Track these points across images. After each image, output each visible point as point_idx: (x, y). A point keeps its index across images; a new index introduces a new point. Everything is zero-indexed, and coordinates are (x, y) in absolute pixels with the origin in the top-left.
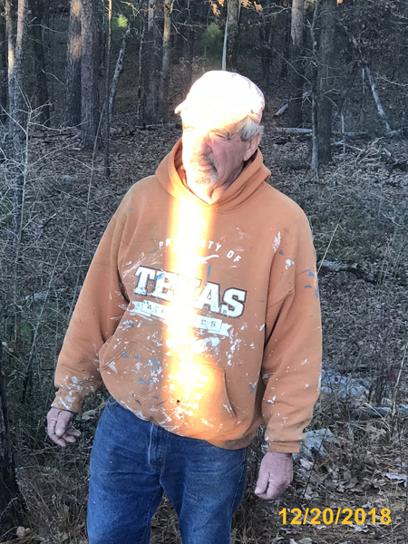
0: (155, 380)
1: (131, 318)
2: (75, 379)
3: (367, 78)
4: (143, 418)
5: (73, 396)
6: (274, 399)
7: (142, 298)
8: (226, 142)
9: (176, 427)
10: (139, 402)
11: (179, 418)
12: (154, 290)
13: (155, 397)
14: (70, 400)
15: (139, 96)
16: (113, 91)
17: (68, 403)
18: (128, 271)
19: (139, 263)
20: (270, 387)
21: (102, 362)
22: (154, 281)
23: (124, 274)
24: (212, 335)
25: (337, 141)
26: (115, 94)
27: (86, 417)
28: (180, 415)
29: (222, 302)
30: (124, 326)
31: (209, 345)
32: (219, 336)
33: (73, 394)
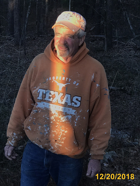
0: (47, 133)
1: (36, 109)
2: (15, 134)
3: (125, 15)
4: (42, 148)
5: (14, 140)
6: (93, 138)
7: (41, 101)
8: (73, 39)
9: (55, 151)
10: (40, 141)
11: (56, 147)
12: (45, 97)
13: (47, 139)
14: (13, 142)
15: (37, 24)
16: (26, 22)
17: (12, 143)
18: (35, 91)
19: (39, 88)
20: (91, 134)
21: (25, 127)
22: (45, 94)
23: (33, 92)
24: (68, 114)
25: (114, 40)
26: (27, 23)
27: (19, 148)
28: (57, 146)
29: (72, 101)
30: (34, 112)
31: (67, 118)
32: (71, 115)
33: (14, 139)
